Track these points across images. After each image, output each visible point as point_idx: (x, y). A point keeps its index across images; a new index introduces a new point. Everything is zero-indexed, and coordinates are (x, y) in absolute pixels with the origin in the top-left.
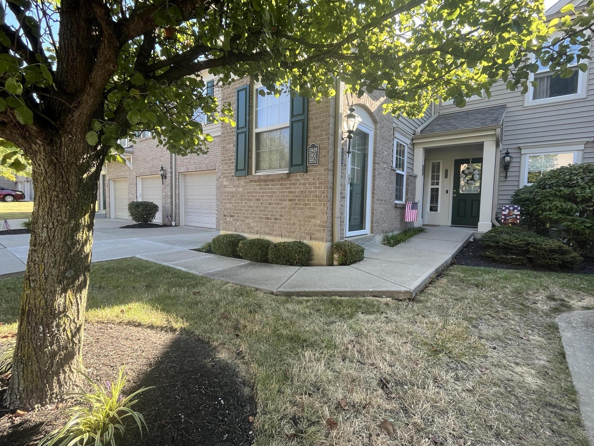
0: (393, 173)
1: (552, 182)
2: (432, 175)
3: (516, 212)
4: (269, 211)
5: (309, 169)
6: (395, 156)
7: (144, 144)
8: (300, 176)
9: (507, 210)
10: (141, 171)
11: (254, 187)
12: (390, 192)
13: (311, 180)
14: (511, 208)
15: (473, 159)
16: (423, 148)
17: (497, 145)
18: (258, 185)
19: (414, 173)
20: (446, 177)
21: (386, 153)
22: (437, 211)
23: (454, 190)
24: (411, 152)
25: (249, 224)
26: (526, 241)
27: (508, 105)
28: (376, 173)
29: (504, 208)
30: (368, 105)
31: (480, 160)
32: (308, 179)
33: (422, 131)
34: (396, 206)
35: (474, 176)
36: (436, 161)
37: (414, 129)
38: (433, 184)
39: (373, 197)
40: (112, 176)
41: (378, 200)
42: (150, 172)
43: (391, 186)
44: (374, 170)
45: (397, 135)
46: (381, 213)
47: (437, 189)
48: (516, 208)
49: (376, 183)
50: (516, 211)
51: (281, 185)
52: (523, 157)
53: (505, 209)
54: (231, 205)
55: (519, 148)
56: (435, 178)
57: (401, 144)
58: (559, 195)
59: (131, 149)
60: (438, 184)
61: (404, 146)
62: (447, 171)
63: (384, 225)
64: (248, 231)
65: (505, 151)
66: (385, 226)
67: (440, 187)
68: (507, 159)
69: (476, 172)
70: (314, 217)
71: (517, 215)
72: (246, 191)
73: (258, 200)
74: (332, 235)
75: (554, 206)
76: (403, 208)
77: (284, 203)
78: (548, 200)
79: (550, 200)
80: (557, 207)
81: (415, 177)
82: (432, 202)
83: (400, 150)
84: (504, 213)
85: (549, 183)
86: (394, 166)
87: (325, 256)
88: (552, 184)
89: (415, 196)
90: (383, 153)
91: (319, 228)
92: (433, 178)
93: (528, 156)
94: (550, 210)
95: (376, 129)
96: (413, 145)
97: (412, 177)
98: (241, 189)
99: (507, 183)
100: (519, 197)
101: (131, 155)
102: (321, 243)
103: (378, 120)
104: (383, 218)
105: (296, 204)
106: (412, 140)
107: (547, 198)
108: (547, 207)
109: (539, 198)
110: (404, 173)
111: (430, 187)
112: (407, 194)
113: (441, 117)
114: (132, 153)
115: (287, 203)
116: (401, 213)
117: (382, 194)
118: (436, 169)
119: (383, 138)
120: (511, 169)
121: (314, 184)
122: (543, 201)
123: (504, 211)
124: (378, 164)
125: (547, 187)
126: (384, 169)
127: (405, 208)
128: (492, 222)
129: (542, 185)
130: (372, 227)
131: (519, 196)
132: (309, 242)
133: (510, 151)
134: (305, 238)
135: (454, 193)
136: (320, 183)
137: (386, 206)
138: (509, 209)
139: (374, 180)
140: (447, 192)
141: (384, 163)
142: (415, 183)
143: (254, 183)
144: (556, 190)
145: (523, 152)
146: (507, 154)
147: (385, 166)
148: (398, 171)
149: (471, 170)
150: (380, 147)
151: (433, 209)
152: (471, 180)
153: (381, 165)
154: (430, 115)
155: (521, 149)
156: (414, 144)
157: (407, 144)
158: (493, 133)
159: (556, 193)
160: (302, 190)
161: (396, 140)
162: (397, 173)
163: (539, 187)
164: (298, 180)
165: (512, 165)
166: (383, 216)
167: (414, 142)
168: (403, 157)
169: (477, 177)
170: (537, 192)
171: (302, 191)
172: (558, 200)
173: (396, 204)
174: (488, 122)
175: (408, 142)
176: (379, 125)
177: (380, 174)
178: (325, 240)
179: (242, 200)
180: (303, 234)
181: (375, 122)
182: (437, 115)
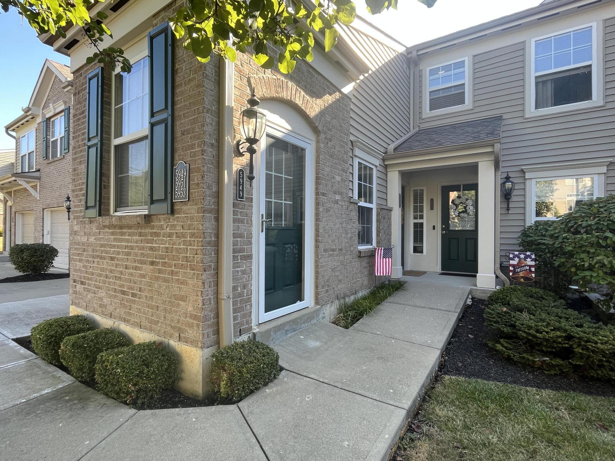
0: (352, 207)
1: (589, 223)
2: (414, 206)
3: (529, 262)
4: (126, 280)
5: (176, 207)
6: (356, 182)
7: (52, 168)
8: (164, 220)
9: (517, 259)
10: (48, 202)
11: (107, 236)
12: (349, 235)
13: (179, 229)
14: (522, 256)
15: (464, 185)
16: (399, 171)
17: (497, 166)
18: (113, 234)
19: (389, 205)
20: (432, 208)
21: (338, 178)
22: (422, 252)
23: (442, 225)
24: (383, 176)
25: (101, 299)
26: (565, 331)
27: (505, 117)
28: (321, 210)
29: (511, 256)
30: (298, 102)
31: (475, 187)
32: (173, 226)
33: (395, 149)
34: (360, 255)
35: (467, 208)
36: (419, 188)
37: (386, 146)
38: (415, 218)
39: (317, 247)
40: (19, 208)
41: (325, 250)
42: (58, 203)
43: (350, 227)
44: (317, 204)
45: (357, 152)
46: (333, 270)
47: (421, 225)
48: (529, 256)
49: (321, 225)
50: (529, 260)
51: (140, 234)
52: (528, 182)
53: (514, 257)
54: (81, 264)
55: (523, 171)
56: (418, 211)
57: (366, 167)
58: (604, 244)
59: (37, 174)
60: (421, 217)
61: (371, 169)
62: (432, 201)
63: (339, 286)
64: (100, 310)
65: (505, 175)
66: (342, 288)
67: (424, 221)
68: (508, 185)
69: (470, 202)
70: (183, 299)
71: (530, 266)
72: (98, 242)
73: (112, 259)
74: (217, 332)
75: (596, 263)
76: (371, 255)
77: (144, 266)
78: (584, 252)
79: (588, 252)
80: (604, 265)
81: (390, 210)
82: (415, 240)
83: (365, 176)
84: (512, 262)
85: (584, 224)
86: (356, 196)
87: (200, 378)
88: (590, 226)
89: (390, 235)
90: (334, 178)
91: (191, 321)
92: (415, 211)
93: (534, 181)
94: (591, 268)
95: (318, 142)
96: (386, 167)
97: (385, 211)
98: (92, 239)
99: (510, 217)
100: (529, 239)
101: (39, 181)
102: (194, 349)
103: (320, 128)
104: (337, 276)
105: (160, 271)
106: (384, 160)
107: (583, 249)
108: (587, 265)
109: (570, 248)
110: (373, 206)
111: (411, 222)
112: (378, 235)
113: (422, 132)
114: (39, 178)
115: (147, 268)
116: (368, 263)
117: (333, 241)
118: (418, 198)
119: (331, 156)
120: (513, 199)
121: (184, 236)
122: (577, 253)
123: (513, 259)
124: (324, 194)
125: (582, 231)
126: (337, 202)
127: (375, 256)
128: (495, 273)
129: (572, 227)
130: (317, 294)
131: (529, 236)
132: (176, 343)
133: (510, 175)
134: (171, 336)
135: (443, 229)
136: (192, 235)
137: (342, 258)
138: (519, 257)
139: (317, 219)
140: (434, 228)
141: (335, 193)
142: (390, 219)
143: (107, 230)
144: (597, 236)
145: (527, 176)
146: (508, 179)
147: (338, 197)
148: (362, 204)
149: (463, 200)
150: (327, 169)
151: (418, 250)
152: (463, 212)
153: (330, 196)
154: (408, 130)
155: (524, 173)
156: (386, 165)
157: (376, 166)
158: (489, 150)
159: (598, 242)
160: (167, 246)
161: (356, 161)
162: (359, 206)
163: (566, 230)
164: (161, 227)
165: (515, 193)
166: (337, 274)
167: (386, 163)
168: (371, 182)
169: (471, 209)
170: (565, 238)
171: (167, 248)
172: (603, 253)
173: (360, 252)
174: (482, 136)
175: (377, 162)
176: (322, 136)
177: (328, 210)
178: (200, 345)
179: (93, 257)
180: (169, 328)
181: (315, 130)
182: (417, 129)
